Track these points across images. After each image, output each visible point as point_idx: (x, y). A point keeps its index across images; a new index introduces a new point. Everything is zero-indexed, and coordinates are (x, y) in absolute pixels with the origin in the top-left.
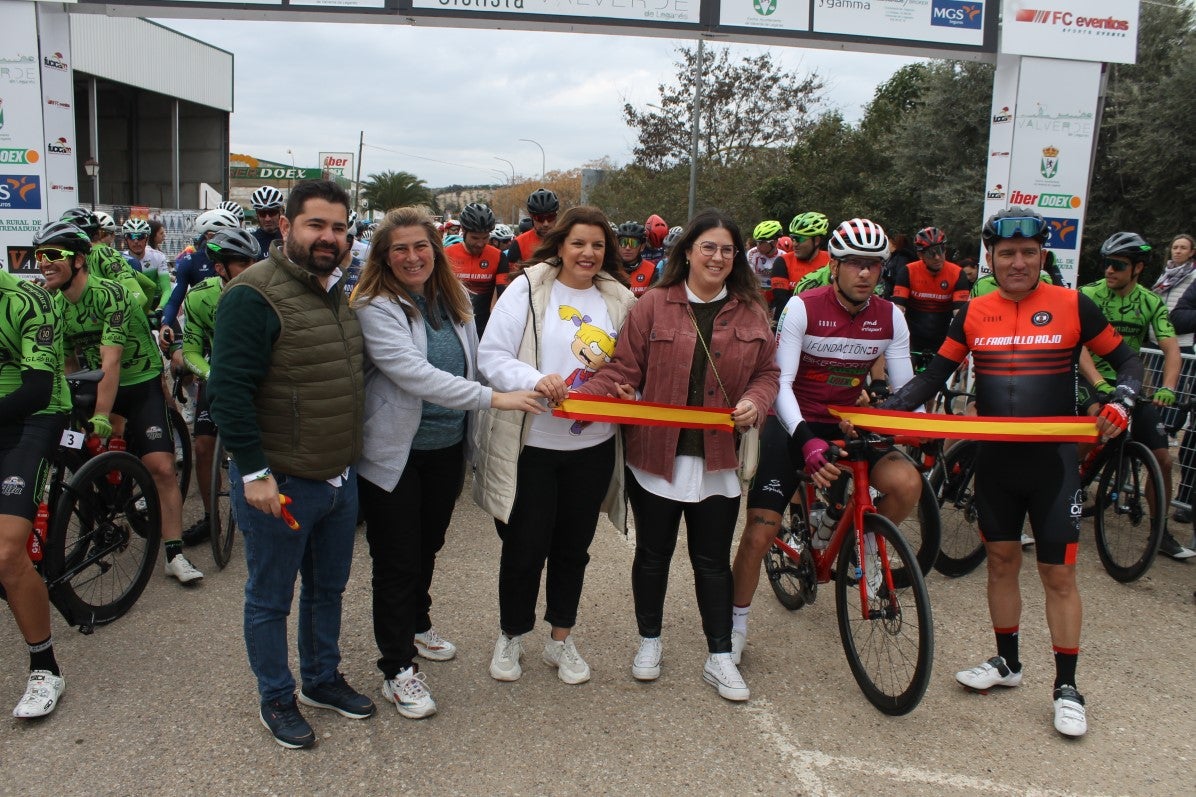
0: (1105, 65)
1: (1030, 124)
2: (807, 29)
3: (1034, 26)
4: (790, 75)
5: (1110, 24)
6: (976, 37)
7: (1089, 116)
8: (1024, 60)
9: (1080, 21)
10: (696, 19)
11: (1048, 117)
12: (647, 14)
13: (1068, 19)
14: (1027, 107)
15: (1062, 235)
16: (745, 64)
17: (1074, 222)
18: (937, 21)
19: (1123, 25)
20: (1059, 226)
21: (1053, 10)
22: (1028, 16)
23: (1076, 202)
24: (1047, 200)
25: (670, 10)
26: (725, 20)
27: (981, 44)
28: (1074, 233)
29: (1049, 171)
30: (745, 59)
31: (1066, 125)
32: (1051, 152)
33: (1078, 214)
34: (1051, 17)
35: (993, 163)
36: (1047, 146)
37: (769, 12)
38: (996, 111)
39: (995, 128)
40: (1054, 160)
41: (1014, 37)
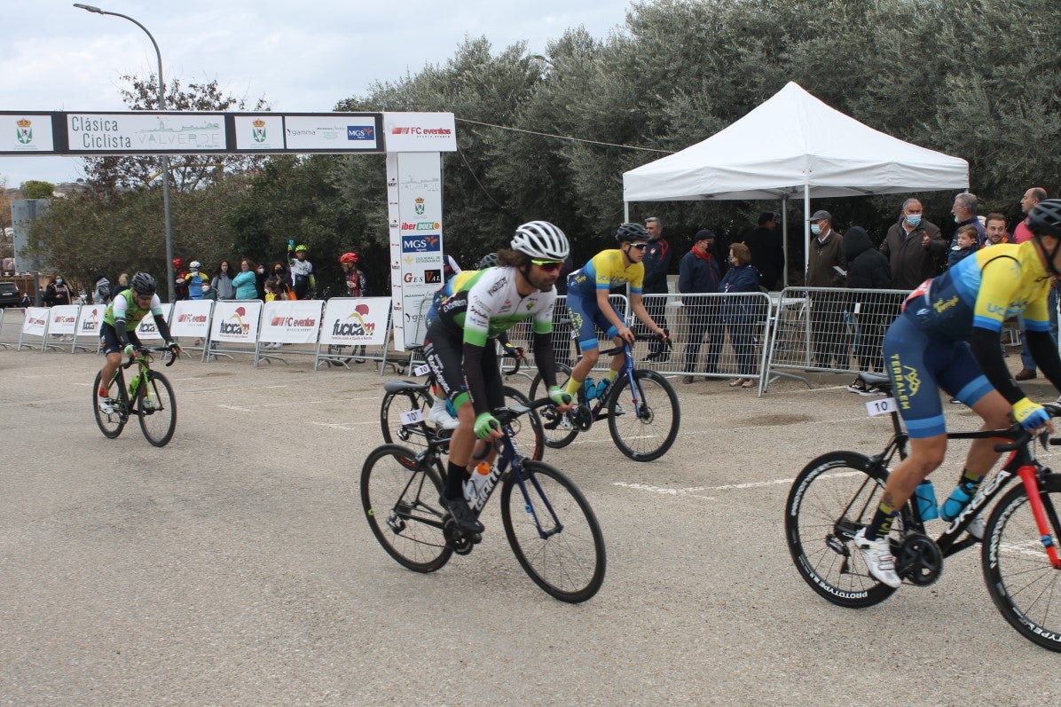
0: (441, 153)
1: (406, 187)
2: (283, 147)
3: (402, 135)
4: (238, 101)
5: (441, 131)
6: (372, 144)
7: (437, 180)
8: (399, 155)
9: (425, 131)
10: (225, 148)
11: (415, 182)
12: (198, 146)
13: (419, 131)
14: (403, 178)
15: (432, 244)
16: (192, 91)
17: (437, 237)
18: (351, 138)
19: (448, 132)
20: (429, 239)
21: (410, 127)
22: (398, 131)
23: (437, 226)
24: (421, 226)
25: (210, 143)
26: (239, 147)
27: (375, 147)
28: (438, 242)
29: (420, 210)
30: (191, 86)
31: (426, 186)
32: (420, 200)
33: (439, 232)
34: (410, 131)
35: (391, 208)
36: (417, 197)
37: (262, 140)
38: (389, 180)
39: (389, 189)
40: (422, 204)
41: (392, 143)
